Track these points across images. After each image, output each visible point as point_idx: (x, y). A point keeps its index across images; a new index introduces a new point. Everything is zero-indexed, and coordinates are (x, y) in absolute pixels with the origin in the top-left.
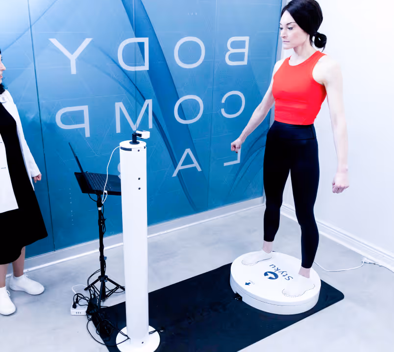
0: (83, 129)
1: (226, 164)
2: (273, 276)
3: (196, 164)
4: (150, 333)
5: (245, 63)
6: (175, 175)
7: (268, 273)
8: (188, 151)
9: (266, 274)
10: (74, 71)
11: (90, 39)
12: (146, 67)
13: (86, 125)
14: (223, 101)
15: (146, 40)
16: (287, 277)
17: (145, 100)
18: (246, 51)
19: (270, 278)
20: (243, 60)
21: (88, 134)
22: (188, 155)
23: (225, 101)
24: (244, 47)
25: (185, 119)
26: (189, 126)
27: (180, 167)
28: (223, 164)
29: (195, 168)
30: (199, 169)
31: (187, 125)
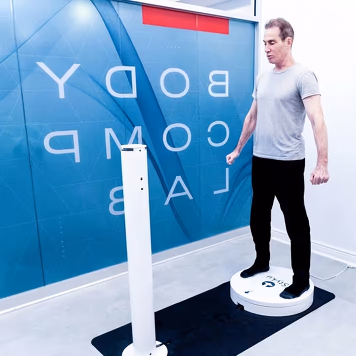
0: (73, 155)
1: (215, 192)
2: (270, 284)
3: (187, 192)
4: (158, 346)
5: (226, 95)
6: (167, 202)
7: (266, 283)
8: (179, 179)
9: (264, 284)
10: (62, 95)
11: (79, 65)
12: (134, 95)
13: (76, 151)
14: (209, 130)
15: (133, 69)
16: (283, 284)
17: (134, 127)
18: (226, 83)
19: (268, 286)
20: (224, 92)
21: (77, 160)
22: (179, 182)
23: (211, 130)
24: (224, 80)
25: (174, 147)
26: (178, 154)
27: (171, 195)
28: (213, 192)
29: (186, 195)
30: (190, 197)
31: (176, 153)
